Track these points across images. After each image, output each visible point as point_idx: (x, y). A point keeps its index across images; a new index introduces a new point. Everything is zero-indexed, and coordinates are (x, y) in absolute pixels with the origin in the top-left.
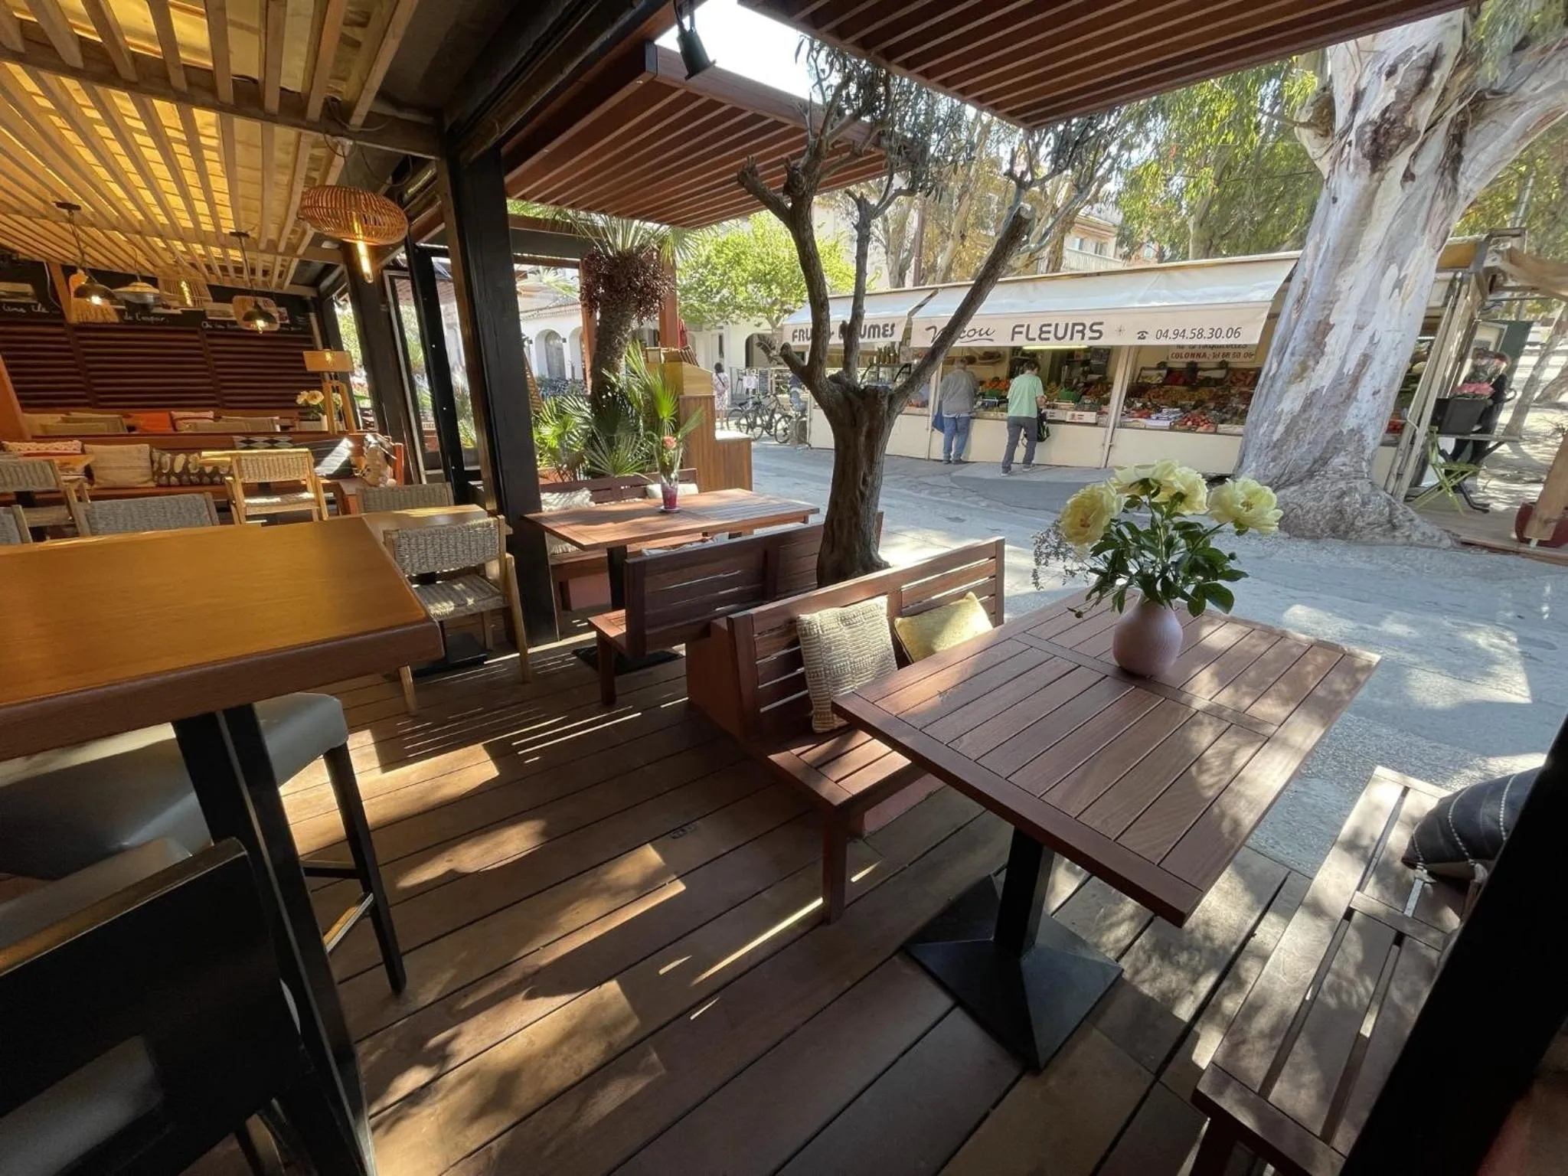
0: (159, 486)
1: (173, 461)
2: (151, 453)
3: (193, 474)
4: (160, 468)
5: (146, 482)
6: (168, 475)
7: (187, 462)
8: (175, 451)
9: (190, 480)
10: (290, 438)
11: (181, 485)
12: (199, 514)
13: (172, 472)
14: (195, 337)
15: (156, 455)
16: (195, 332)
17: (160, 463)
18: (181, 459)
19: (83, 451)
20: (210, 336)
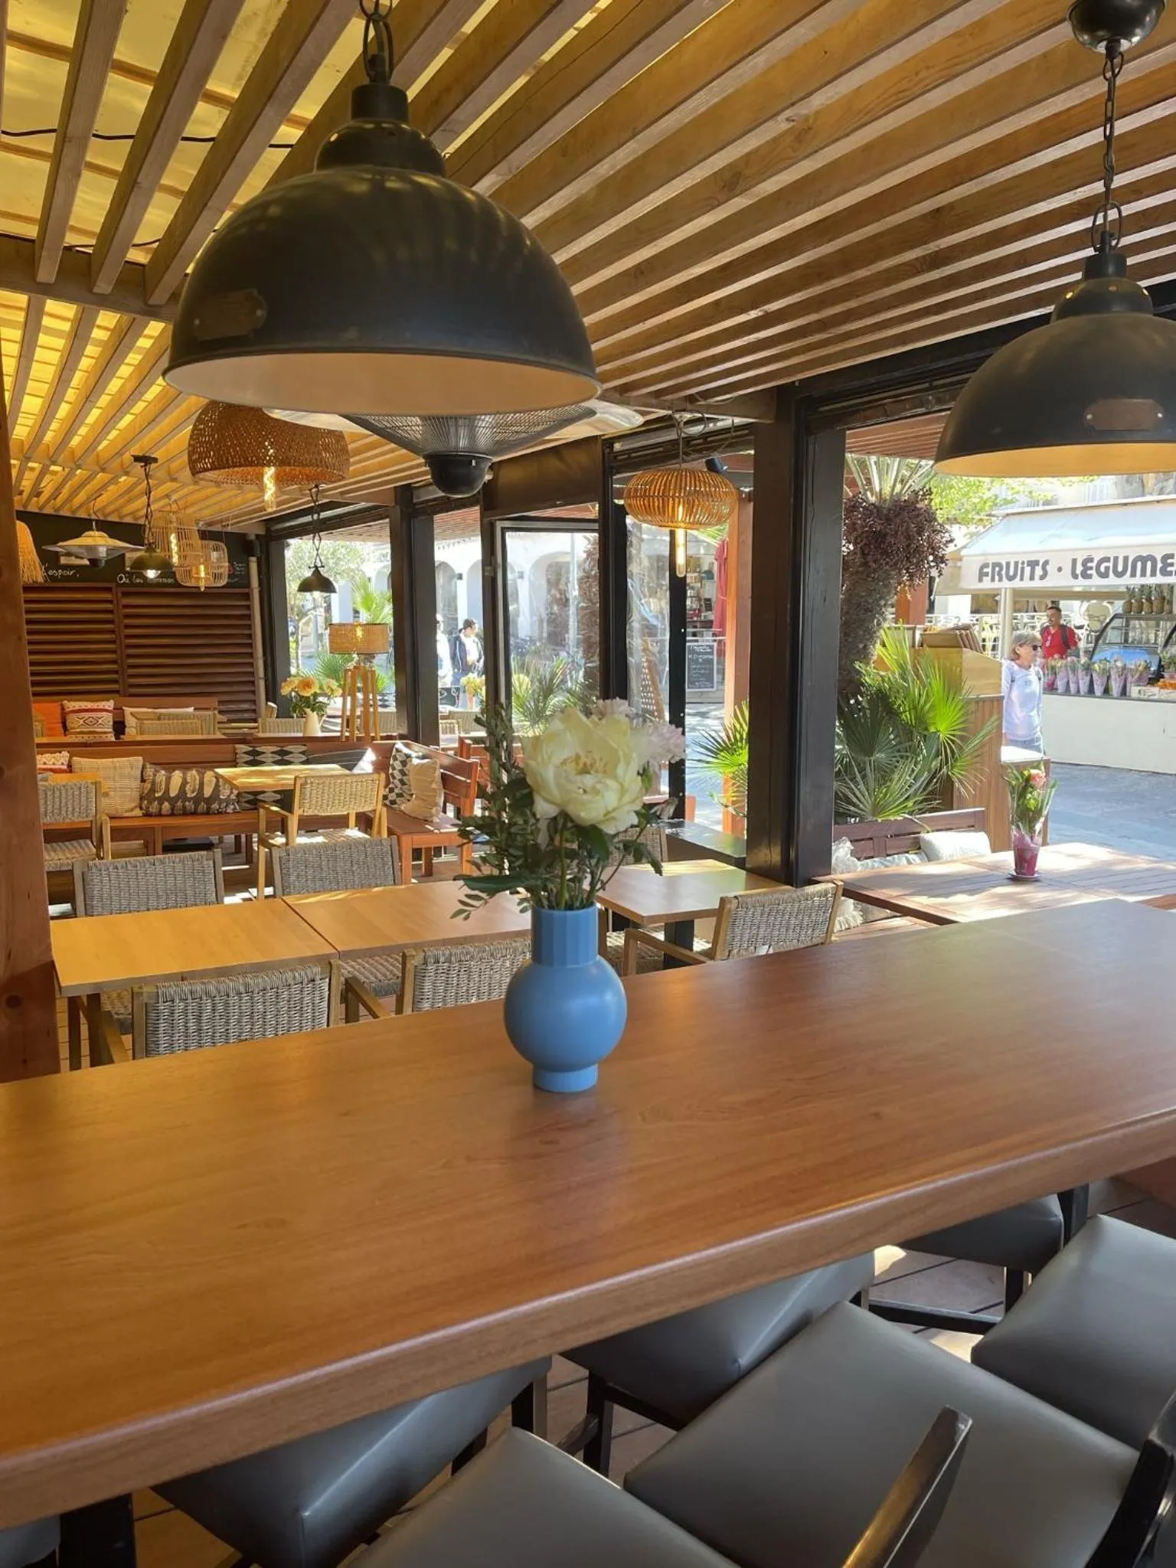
0: (147, 815)
1: (168, 780)
2: (144, 767)
3: (189, 799)
4: (153, 790)
5: (132, 810)
6: (161, 800)
7: (184, 783)
8: (170, 766)
9: (184, 807)
10: (304, 748)
11: (172, 815)
12: (384, 865)
13: (166, 797)
14: (108, 596)
15: (150, 771)
16: (109, 590)
17: (153, 783)
18: (177, 776)
19: (70, 768)
20: (125, 594)
